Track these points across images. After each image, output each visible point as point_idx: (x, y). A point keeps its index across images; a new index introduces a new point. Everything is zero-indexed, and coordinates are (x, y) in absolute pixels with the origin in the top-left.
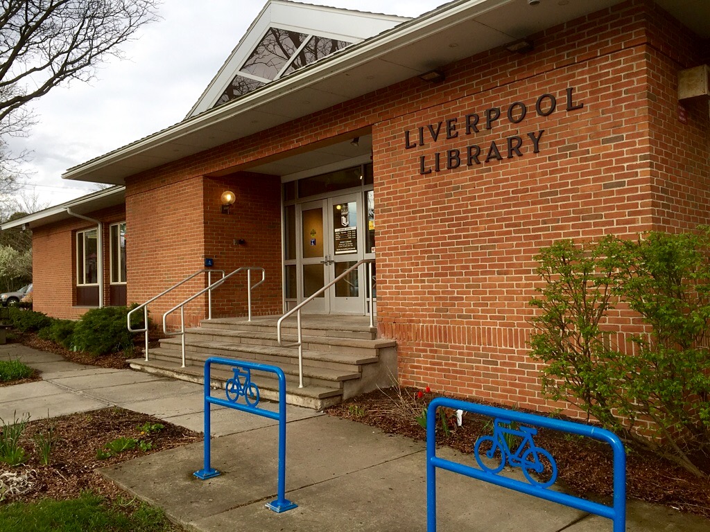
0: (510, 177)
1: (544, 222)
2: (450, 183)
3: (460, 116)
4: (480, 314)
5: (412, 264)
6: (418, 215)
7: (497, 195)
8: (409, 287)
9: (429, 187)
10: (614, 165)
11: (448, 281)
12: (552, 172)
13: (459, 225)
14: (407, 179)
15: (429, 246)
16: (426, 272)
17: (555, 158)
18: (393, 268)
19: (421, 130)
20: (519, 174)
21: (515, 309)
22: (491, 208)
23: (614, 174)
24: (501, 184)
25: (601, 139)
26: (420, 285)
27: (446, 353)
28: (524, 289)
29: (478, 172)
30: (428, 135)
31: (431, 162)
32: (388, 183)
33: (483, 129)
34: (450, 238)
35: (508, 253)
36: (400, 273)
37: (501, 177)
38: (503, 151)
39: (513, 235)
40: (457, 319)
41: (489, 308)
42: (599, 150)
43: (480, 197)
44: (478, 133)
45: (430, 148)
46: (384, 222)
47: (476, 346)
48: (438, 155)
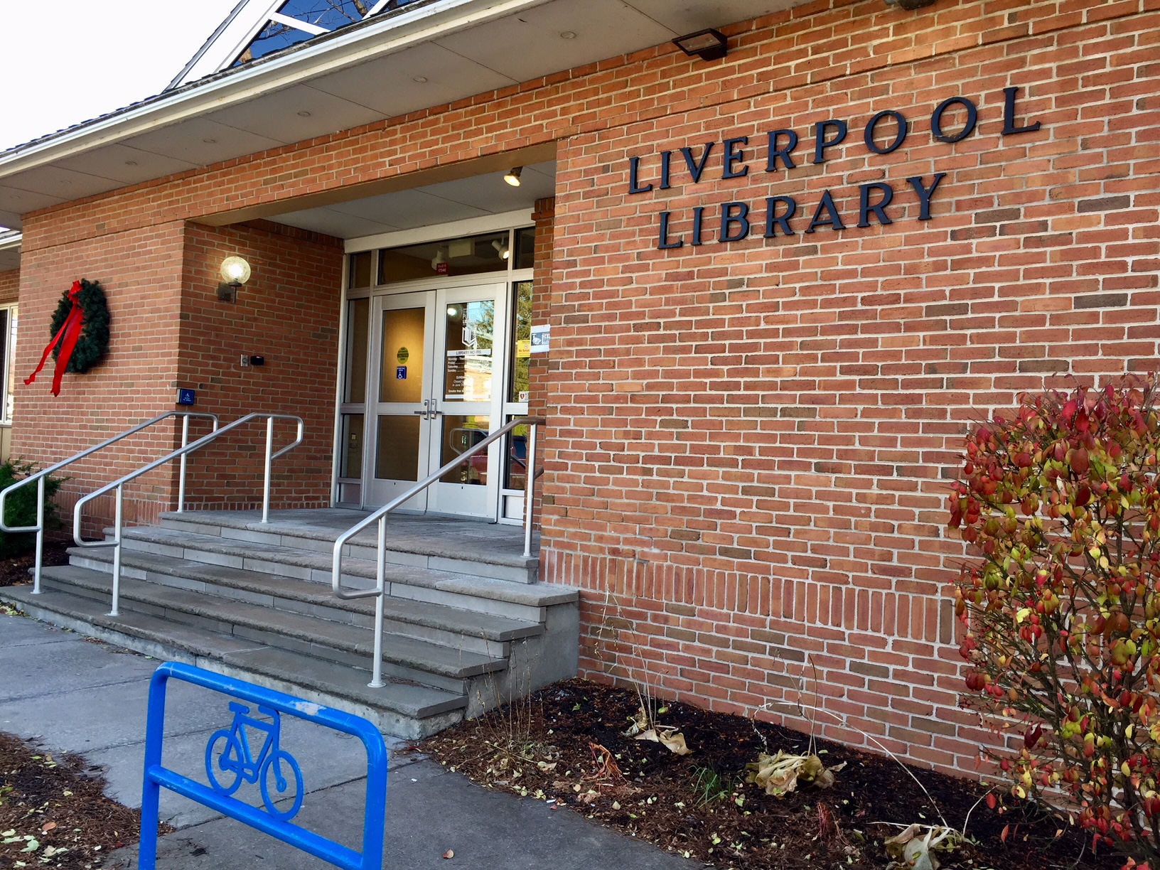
0: (859, 268)
1: (932, 369)
2: (724, 272)
3: (755, 134)
4: (771, 550)
5: (626, 435)
6: (647, 333)
7: (827, 303)
8: (616, 482)
9: (675, 277)
10: (1103, 259)
11: (705, 476)
12: (957, 265)
13: (738, 360)
14: (627, 258)
15: (666, 399)
16: (656, 453)
17: (968, 234)
18: (584, 439)
19: (667, 157)
20: (882, 264)
21: (852, 547)
22: (813, 331)
23: (1101, 278)
24: (838, 282)
25: (1076, 201)
26: (640, 478)
27: (689, 624)
28: (874, 507)
29: (787, 253)
30: (680, 168)
31: (684, 226)
32: (586, 262)
33: (806, 164)
34: (714, 386)
35: (843, 427)
36: (598, 450)
37: (840, 267)
38: (849, 210)
39: (858, 390)
40: (718, 557)
41: (791, 539)
42: (1070, 223)
43: (787, 306)
44: (793, 171)
45: (684, 197)
46: (570, 343)
47: (758, 615)
48: (700, 212)
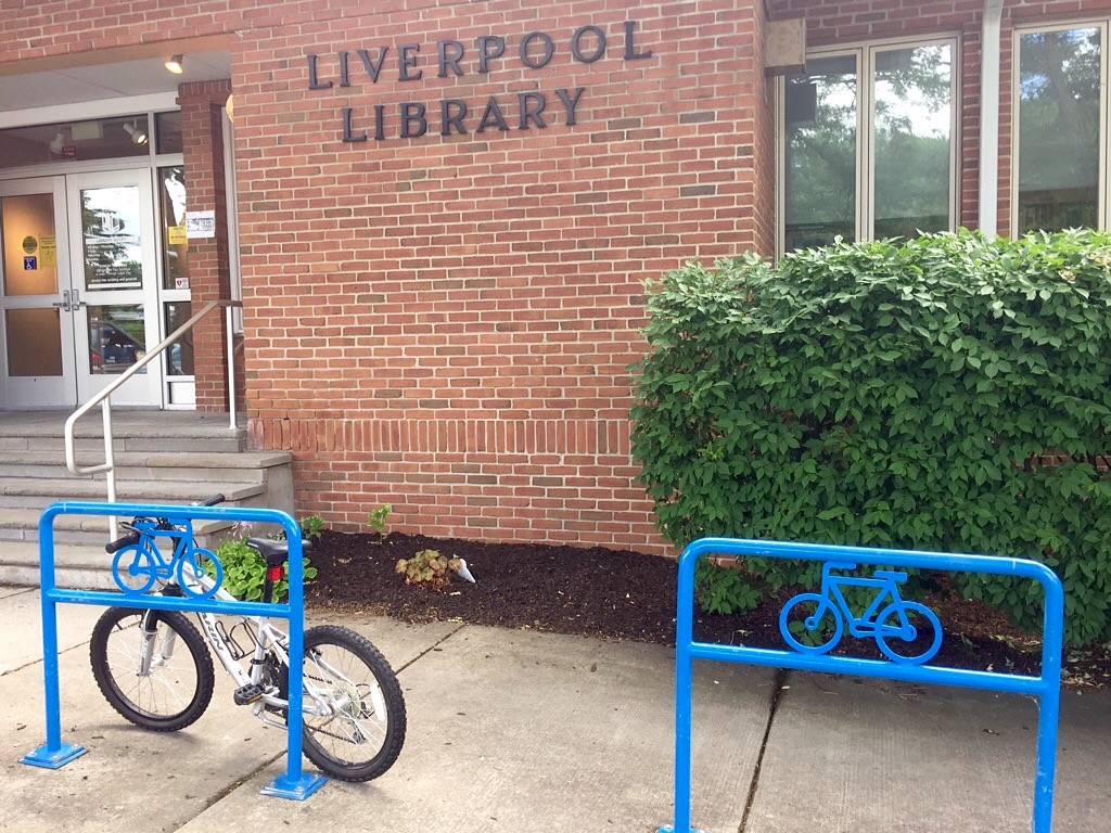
0: (523, 162)
1: (583, 245)
2: (406, 164)
3: (426, 42)
4: (464, 398)
5: (326, 310)
6: (338, 219)
7: (498, 192)
8: (319, 353)
9: (363, 168)
10: (698, 159)
11: (403, 341)
12: (597, 162)
13: (426, 241)
14: (313, 149)
15: (361, 277)
16: (356, 325)
17: (604, 138)
18: (284, 317)
19: (345, 57)
20: (540, 160)
21: (529, 389)
22: (488, 216)
23: (697, 173)
24: (506, 175)
25: (679, 114)
26: (342, 348)
27: (397, 468)
28: (545, 356)
29: (462, 149)
30: (358, 69)
31: (366, 122)
32: (269, 152)
33: (472, 72)
34: (405, 264)
35: (517, 293)
36: (299, 326)
37: (507, 162)
38: (512, 116)
39: (528, 264)
40: (419, 408)
41: (481, 387)
42: (677, 131)
43: (464, 194)
44: (461, 78)
45: (364, 95)
46: (261, 228)
47: (457, 452)
48: (380, 110)
